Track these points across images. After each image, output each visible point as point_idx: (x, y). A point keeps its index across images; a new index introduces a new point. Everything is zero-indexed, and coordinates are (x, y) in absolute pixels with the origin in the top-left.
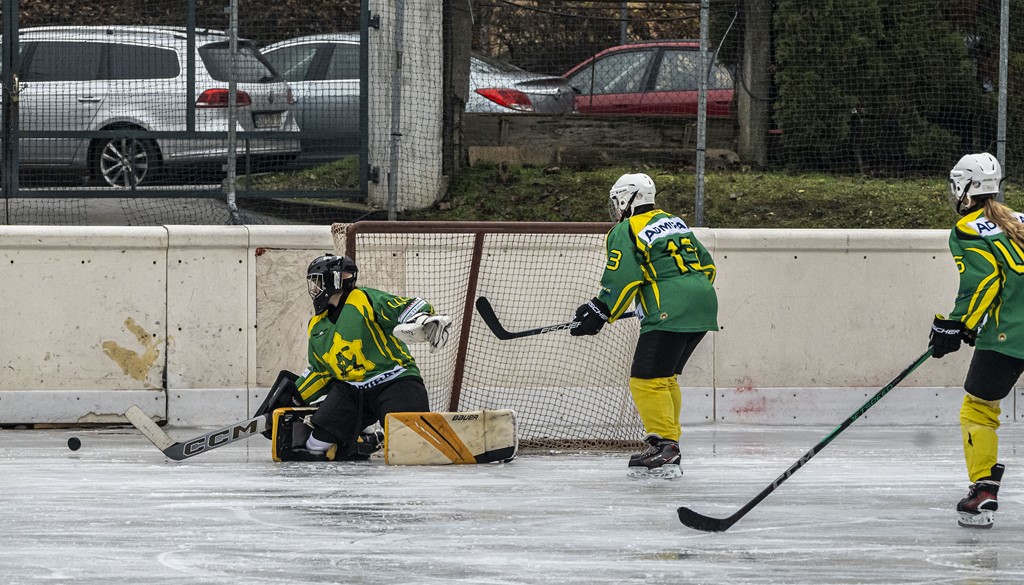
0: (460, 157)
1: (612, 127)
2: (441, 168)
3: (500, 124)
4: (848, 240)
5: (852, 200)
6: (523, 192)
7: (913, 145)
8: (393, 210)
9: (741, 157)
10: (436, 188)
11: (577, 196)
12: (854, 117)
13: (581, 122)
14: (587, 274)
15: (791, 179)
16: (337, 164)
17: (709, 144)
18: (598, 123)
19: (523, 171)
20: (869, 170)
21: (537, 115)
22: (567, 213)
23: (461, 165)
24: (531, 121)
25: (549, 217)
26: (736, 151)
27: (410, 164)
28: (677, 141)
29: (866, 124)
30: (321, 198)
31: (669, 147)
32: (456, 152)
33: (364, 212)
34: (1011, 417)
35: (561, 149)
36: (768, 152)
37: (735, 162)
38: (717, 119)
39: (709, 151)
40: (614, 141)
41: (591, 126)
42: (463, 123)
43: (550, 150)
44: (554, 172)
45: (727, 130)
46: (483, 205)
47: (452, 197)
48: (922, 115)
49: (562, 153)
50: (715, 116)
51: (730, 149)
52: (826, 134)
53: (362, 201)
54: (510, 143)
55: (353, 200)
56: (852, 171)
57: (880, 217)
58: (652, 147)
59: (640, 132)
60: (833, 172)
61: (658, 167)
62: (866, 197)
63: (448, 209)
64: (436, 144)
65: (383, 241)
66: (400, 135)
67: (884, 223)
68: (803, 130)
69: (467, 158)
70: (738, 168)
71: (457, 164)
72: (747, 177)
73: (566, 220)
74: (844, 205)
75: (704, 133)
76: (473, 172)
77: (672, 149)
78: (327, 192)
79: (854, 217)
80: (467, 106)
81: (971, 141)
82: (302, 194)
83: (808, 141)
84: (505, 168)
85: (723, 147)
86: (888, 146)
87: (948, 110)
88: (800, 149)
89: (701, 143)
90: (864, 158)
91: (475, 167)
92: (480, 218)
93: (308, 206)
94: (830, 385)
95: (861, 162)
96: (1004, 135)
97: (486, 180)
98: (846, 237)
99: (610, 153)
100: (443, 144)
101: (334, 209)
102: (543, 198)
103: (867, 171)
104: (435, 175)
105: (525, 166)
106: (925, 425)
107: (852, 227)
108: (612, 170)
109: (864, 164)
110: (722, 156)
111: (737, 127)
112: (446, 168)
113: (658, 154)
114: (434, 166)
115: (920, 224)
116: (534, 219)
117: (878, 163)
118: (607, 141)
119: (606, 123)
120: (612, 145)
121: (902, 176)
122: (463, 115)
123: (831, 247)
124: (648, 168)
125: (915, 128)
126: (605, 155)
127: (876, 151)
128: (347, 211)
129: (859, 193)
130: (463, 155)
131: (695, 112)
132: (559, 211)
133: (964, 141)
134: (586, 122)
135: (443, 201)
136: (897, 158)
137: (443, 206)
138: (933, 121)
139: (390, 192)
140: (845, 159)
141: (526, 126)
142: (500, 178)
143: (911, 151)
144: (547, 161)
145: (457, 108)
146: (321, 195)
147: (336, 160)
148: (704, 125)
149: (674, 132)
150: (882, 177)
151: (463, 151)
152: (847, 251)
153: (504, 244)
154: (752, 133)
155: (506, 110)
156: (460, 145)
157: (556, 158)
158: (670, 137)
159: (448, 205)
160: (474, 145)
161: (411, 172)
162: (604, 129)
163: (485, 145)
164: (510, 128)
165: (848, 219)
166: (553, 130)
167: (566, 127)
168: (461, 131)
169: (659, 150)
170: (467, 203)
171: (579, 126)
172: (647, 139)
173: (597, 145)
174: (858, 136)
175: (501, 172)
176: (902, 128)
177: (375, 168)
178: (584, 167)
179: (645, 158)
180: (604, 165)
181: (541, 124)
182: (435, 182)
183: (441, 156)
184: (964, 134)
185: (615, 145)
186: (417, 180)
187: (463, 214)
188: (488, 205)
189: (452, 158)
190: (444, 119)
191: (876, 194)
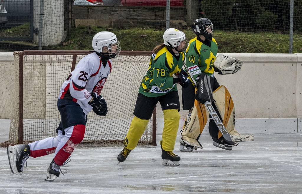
0: (72, 24)
1: (134, 11)
2: (64, 28)
3: (88, 10)
5: (233, 41)
9: (188, 24)
10: (61, 37)
12: (234, 7)
13: (122, 9)
16: (21, 26)
17: (171, 18)
18: (128, 9)
19: (97, 30)
20: (240, 29)
21: (105, 6)
23: (72, 27)
24: (101, 9)
26: (185, 21)
28: (161, 17)
30: (14, 41)
31: (158, 20)
32: (70, 21)
33: (32, 46)
34: (296, 131)
35: (114, 20)
37: (185, 26)
38: (177, 8)
39: (171, 21)
40: (135, 17)
41: (125, 11)
42: (73, 10)
43: (109, 21)
44: (110, 30)
45: (182, 13)
46: (81, 44)
47: (68, 40)
48: (261, 6)
49: (114, 22)
50: (174, 7)
51: (183, 20)
52: (222, 14)
53: (31, 42)
54: (92, 18)
55: (27, 41)
56: (233, 29)
57: (244, 48)
58: (151, 19)
59: (146, 13)
60: (225, 30)
61: (153, 28)
62: (238, 40)
63: (66, 45)
64: (62, 18)
66: (43, 15)
67: (246, 51)
68: (213, 13)
69: (75, 25)
70: (186, 28)
71: (70, 26)
72: (190, 32)
74: (230, 43)
75: (169, 14)
76: (77, 30)
77: (159, 20)
78: (16, 38)
80: (74, 3)
82: (6, 39)
83: (214, 17)
84: (90, 28)
85: (180, 20)
86: (247, 19)
87: (272, 4)
89: (168, 18)
90: (238, 24)
91: (77, 28)
92: (79, 49)
93: (8, 44)
95: (237, 25)
96: (293, 15)
97: (82, 33)
99: (133, 22)
100: (65, 18)
101: (19, 45)
104: (61, 32)
105: (99, 27)
106: (260, 134)
107: (233, 52)
108: (134, 29)
110: (180, 23)
111: (186, 11)
112: (66, 28)
113: (153, 23)
114: (60, 27)
115: (261, 51)
117: (243, 26)
118: (132, 17)
119: (132, 10)
120: (133, 19)
121: (253, 31)
122: (73, 6)
124: (149, 28)
125: (259, 11)
126: (131, 23)
128: (25, 46)
129: (236, 38)
130: (73, 23)
131: (165, 5)
133: (279, 17)
134: (124, 9)
135: (65, 42)
136: (251, 24)
137: (64, 44)
138: (266, 9)
139: (39, 38)
140: (230, 24)
141: (99, 11)
142: (88, 32)
143: (258, 21)
144: (108, 25)
145: (70, 4)
146: (14, 39)
147: (20, 25)
148: (169, 11)
149: (160, 13)
150: (245, 32)
151: (73, 21)
154: (192, 14)
155: (92, 4)
156: (71, 19)
157: (111, 24)
158: (158, 15)
159: (67, 43)
160: (78, 19)
161: (50, 30)
162: (131, 12)
163: (82, 19)
164: (92, 12)
165: (231, 49)
166: (110, 13)
167: (115, 11)
168: (72, 13)
169: (153, 21)
170: (74, 43)
171: (121, 11)
172: (148, 16)
173: (128, 19)
174: (235, 15)
175: (88, 30)
176: (253, 12)
177: (36, 28)
178: (123, 28)
179: (148, 24)
180: (131, 27)
181: (105, 10)
182: (61, 35)
183: (63, 23)
184: (278, 15)
185: (136, 19)
186: (53, 33)
187: (73, 47)
188: (83, 43)
189: (68, 24)
190: (65, 8)
191: (243, 39)
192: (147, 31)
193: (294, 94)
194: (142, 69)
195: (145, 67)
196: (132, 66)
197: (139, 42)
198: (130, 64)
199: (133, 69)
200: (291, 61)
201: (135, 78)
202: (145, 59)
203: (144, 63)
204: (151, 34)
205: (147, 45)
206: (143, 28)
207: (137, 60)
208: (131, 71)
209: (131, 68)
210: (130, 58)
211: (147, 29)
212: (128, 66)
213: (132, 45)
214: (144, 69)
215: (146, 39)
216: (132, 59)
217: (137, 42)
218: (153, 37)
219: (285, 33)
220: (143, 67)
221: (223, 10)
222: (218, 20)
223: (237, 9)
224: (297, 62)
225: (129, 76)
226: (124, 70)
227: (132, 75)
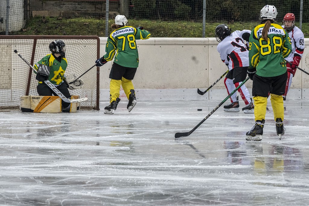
0: (29, 14)
1: (78, 4)
2: (23, 18)
3: (42, 3)
4: (155, 41)
5: (157, 28)
6: (50, 25)
7: (176, 10)
8: (7, 32)
10: (21, 25)
11: (67, 27)
13: (69, 3)
14: (70, 52)
15: (137, 21)
17: (110, 10)
18: (74, 3)
19: (50, 19)
20: (162, 18)
21: (56, 1)
22: (64, 32)
23: (30, 17)
24: (53, 2)
25: (58, 34)
26: (119, 12)
27: (13, 17)
28: (99, 9)
29: (161, 3)
32: (28, 13)
34: (208, 98)
35: (63, 12)
36: (129, 13)
38: (112, 2)
39: (110, 12)
40: (79, 9)
41: (72, 4)
42: (30, 3)
43: (59, 12)
44: (60, 19)
45: (116, 6)
46: (37, 30)
47: (27, 27)
49: (63, 13)
51: (117, 11)
52: (148, 6)
54: (46, 10)
56: (156, 19)
57: (166, 34)
58: (92, 11)
59: (88, 6)
60: (150, 19)
61: (94, 17)
62: (161, 27)
63: (26, 31)
64: (22, 10)
65: (4, 42)
66: (10, 7)
67: (167, 36)
68: (140, 6)
69: (32, 15)
71: (28, 16)
73: (64, 35)
74: (154, 30)
75: (108, 6)
76: (33, 19)
77: (98, 11)
79: (157, 34)
81: (195, 9)
83: (142, 9)
84: (44, 18)
85: (115, 11)
86: (167, 11)
88: (139, 12)
89: (107, 10)
90: (160, 15)
91: (34, 17)
92: (36, 34)
94: (149, 88)
95: (159, 16)
96: (205, 7)
97: (38, 22)
98: (154, 40)
99: (78, 13)
100: (24, 10)
102: (56, 28)
103: (162, 19)
104: (21, 20)
105: (51, 17)
106: (180, 101)
107: (157, 37)
108: (79, 19)
109: (160, 16)
110: (114, 14)
111: (119, 5)
112: (25, 18)
115: (178, 36)
116: (54, 34)
117: (164, 16)
118: (77, 9)
119: (77, 3)
120: (78, 10)
121: (172, 20)
122: (30, 1)
124: (90, 18)
125: (177, 5)
126: (76, 13)
127: (164, 12)
129: (159, 26)
130: (31, 14)
132: (61, 32)
133: (192, 9)
134: (70, 3)
135: (24, 28)
136: (171, 14)
137: (24, 30)
138: (182, 3)
139: (6, 26)
140: (154, 15)
141: (51, 4)
142: (43, 21)
143: (176, 12)
144: (58, 16)
148: (108, 4)
149: (99, 6)
150: (166, 20)
151: (31, 13)
152: (155, 45)
153: (43, 43)
154: (124, 7)
156: (29, 10)
157: (61, 14)
158: (98, 8)
159: (26, 30)
160: (34, 10)
161: (13, 19)
162: (76, 5)
163: (37, 10)
164: (46, 5)
165: (155, 34)
166: (59, 5)
167: (64, 4)
168: (30, 6)
169: (94, 12)
170: (32, 29)
171: (68, 4)
172: (90, 9)
173: (74, 10)
174: (158, 7)
175: (43, 19)
176: (172, 5)
177: (2, 18)
178: (70, 18)
179: (89, 14)
180: (76, 17)
181: (56, 4)
182: (21, 23)
183: (23, 14)
184: (192, 7)
185: (80, 10)
186: (15, 22)
187: (31, 33)
188: (39, 30)
189: (27, 14)
190: (24, 2)
191: (164, 26)
192: (89, 20)
193: (206, 69)
194: (88, 50)
195: (91, 49)
196: (80, 47)
197: (83, 28)
198: (79, 46)
199: (81, 50)
200: (204, 43)
201: (83, 57)
202: (90, 42)
203: (89, 45)
204: (92, 22)
205: (89, 31)
206: (86, 18)
207: (84, 43)
208: (79, 51)
209: (80, 49)
210: (79, 41)
211: (89, 18)
212: (77, 47)
213: (77, 31)
214: (90, 50)
215: (88, 27)
216: (80, 42)
217: (81, 29)
218: (94, 25)
219: (197, 22)
220: (89, 48)
221: (149, 4)
222: (145, 12)
223: (160, 2)
224: (208, 45)
225: (78, 55)
226: (74, 51)
227: (80, 55)
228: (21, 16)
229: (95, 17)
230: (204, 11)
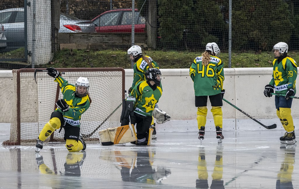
1: (106, 37)
2: (51, 51)
3: (70, 36)
4: (181, 72)
5: (184, 59)
6: (78, 58)
7: (204, 41)
8: (33, 65)
9: (148, 46)
10: (49, 58)
11: (95, 59)
12: (184, 32)
13: (96, 35)
14: (96, 84)
15: (164, 53)
16: (18, 50)
17: (136, 42)
18: (102, 35)
19: (78, 52)
21: (83, 33)
22: (92, 65)
23: (58, 50)
24: (80, 35)
25: (86, 66)
26: (146, 44)
27: (41, 50)
28: (127, 41)
29: (188, 34)
30: (13, 61)
31: (125, 43)
32: (56, 45)
33: (27, 66)
34: (235, 128)
35: (90, 44)
36: (157, 44)
37: (146, 48)
38: (140, 34)
40: (107, 41)
41: (99, 36)
42: (58, 36)
43: (87, 45)
44: (87, 52)
45: (143, 37)
46: (65, 63)
47: (55, 60)
48: (206, 31)
50: (137, 33)
51: (144, 43)
52: (175, 38)
53: (26, 62)
54: (73, 43)
55: (23, 62)
56: (184, 50)
58: (119, 43)
59: (115, 38)
60: (178, 50)
61: (121, 49)
62: (188, 58)
63: (53, 64)
64: (50, 43)
66: (35, 40)
68: (168, 37)
69: (60, 48)
70: (147, 49)
71: (56, 49)
72: (150, 52)
73: (92, 67)
74: (181, 61)
75: (134, 38)
76: (61, 52)
78: (14, 59)
79: (185, 65)
80: (59, 31)
81: (222, 40)
82: (6, 60)
83: (169, 40)
84: (72, 50)
85: (142, 43)
86: (195, 42)
87: (214, 30)
88: (167, 43)
89: (133, 42)
90: (187, 46)
91: (62, 50)
92: (64, 67)
93: (8, 64)
94: (176, 119)
95: (187, 47)
96: (231, 38)
97: (66, 55)
98: (180, 71)
99: (106, 45)
100: (52, 43)
101: (16, 65)
102: (84, 60)
103: (188, 50)
104: (49, 54)
105: (78, 50)
107: (184, 68)
108: (106, 51)
110: (142, 46)
111: (147, 36)
112: (53, 51)
113: (121, 45)
114: (49, 50)
116: (81, 67)
117: (192, 47)
118: (105, 41)
119: (104, 36)
120: (106, 43)
121: (200, 51)
122: (58, 33)
123: (176, 75)
124: (118, 50)
125: (204, 35)
126: (104, 46)
127: (192, 43)
128: (21, 65)
129: (186, 57)
131: (131, 31)
132: (89, 64)
133: (220, 40)
134: (98, 35)
135: (52, 61)
136: (198, 45)
137: (52, 63)
138: (210, 33)
139: (32, 59)
141: (79, 37)
142: (70, 54)
144: (85, 48)
145: (56, 32)
146: (12, 60)
147: (17, 49)
148: (134, 36)
149: (126, 38)
150: (194, 51)
151: (58, 46)
152: (181, 76)
153: (69, 75)
154: (151, 38)
155: (73, 32)
156: (57, 43)
157: (88, 47)
158: (125, 40)
159: (54, 63)
160: (62, 43)
161: (41, 53)
162: (103, 37)
163: (65, 43)
164: (73, 38)
165: (182, 65)
166: (87, 38)
167: (91, 37)
168: (57, 39)
169: (121, 44)
170: (60, 62)
171: (96, 37)
172: (117, 41)
173: (101, 43)
174: (186, 38)
175: (70, 52)
176: (200, 36)
177: (30, 51)
178: (97, 50)
179: (117, 47)
180: (104, 49)
181: (83, 36)
182: (49, 56)
183: (51, 47)
184: (220, 38)
186: (43, 55)
187: (58, 66)
188: (66, 62)
189: (55, 48)
190: (52, 35)
191: (192, 57)
192: (117, 52)
193: (233, 100)
194: (113, 82)
195: (116, 81)
196: (106, 79)
197: (110, 60)
198: (104, 78)
199: (107, 83)
200: (230, 74)
201: (108, 89)
202: (115, 74)
203: (115, 77)
204: (120, 54)
205: (116, 63)
206: (113, 50)
207: (109, 75)
208: (105, 83)
209: (105, 81)
210: (104, 73)
211: (117, 50)
212: (102, 79)
213: (105, 64)
214: (115, 82)
215: (116, 59)
216: (106, 74)
217: (109, 61)
218: (121, 57)
219: (224, 52)
220: (114, 80)
221: (176, 35)
222: (173, 43)
224: (235, 75)
225: (104, 87)
226: (100, 83)
227: (106, 87)
228: (49, 49)
229: (123, 49)
230: (230, 42)
